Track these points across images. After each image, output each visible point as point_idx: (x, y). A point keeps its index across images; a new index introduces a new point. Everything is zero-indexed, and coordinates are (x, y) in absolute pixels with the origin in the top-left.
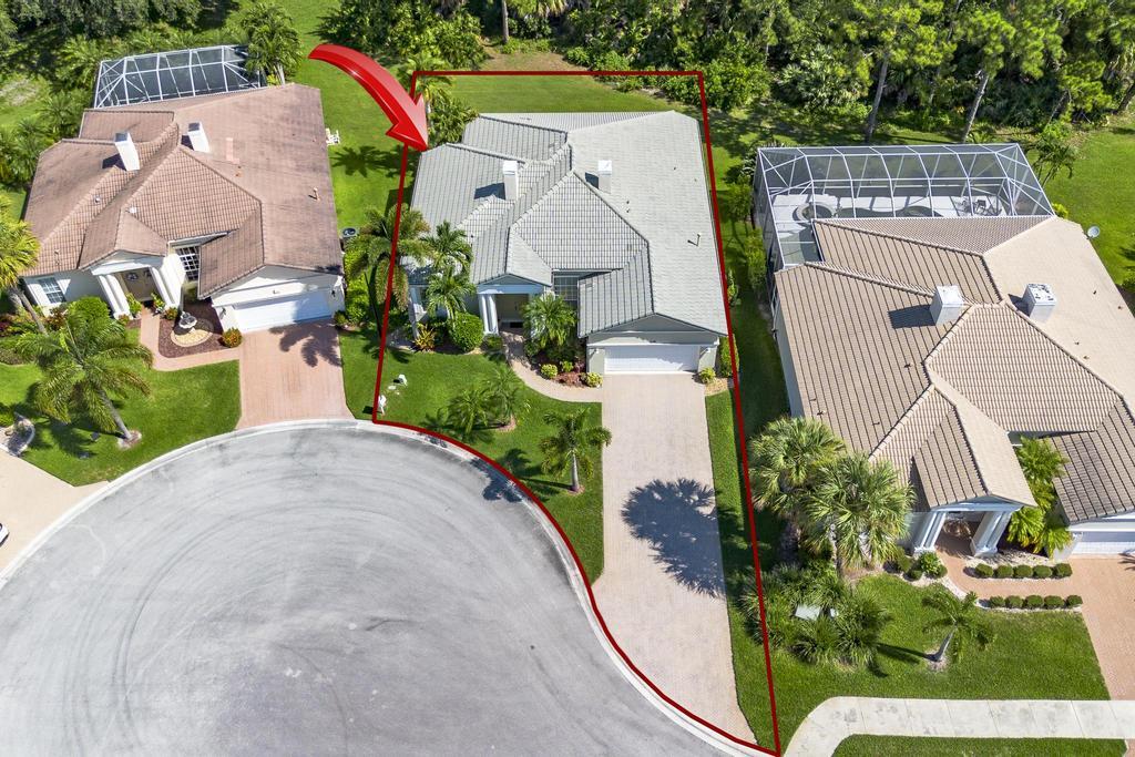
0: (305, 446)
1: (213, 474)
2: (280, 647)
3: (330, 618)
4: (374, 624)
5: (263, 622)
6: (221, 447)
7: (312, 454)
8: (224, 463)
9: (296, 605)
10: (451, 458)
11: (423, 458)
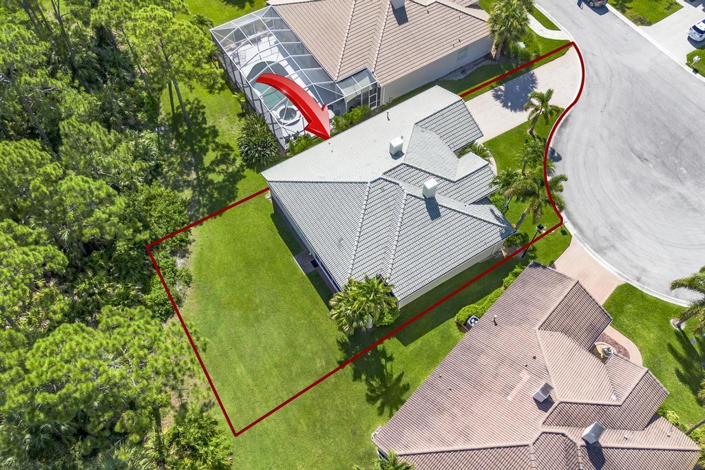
0: (604, 244)
1: (652, 270)
2: (681, 181)
3: (656, 175)
4: (643, 160)
5: (680, 194)
6: (639, 280)
7: (606, 239)
8: (644, 270)
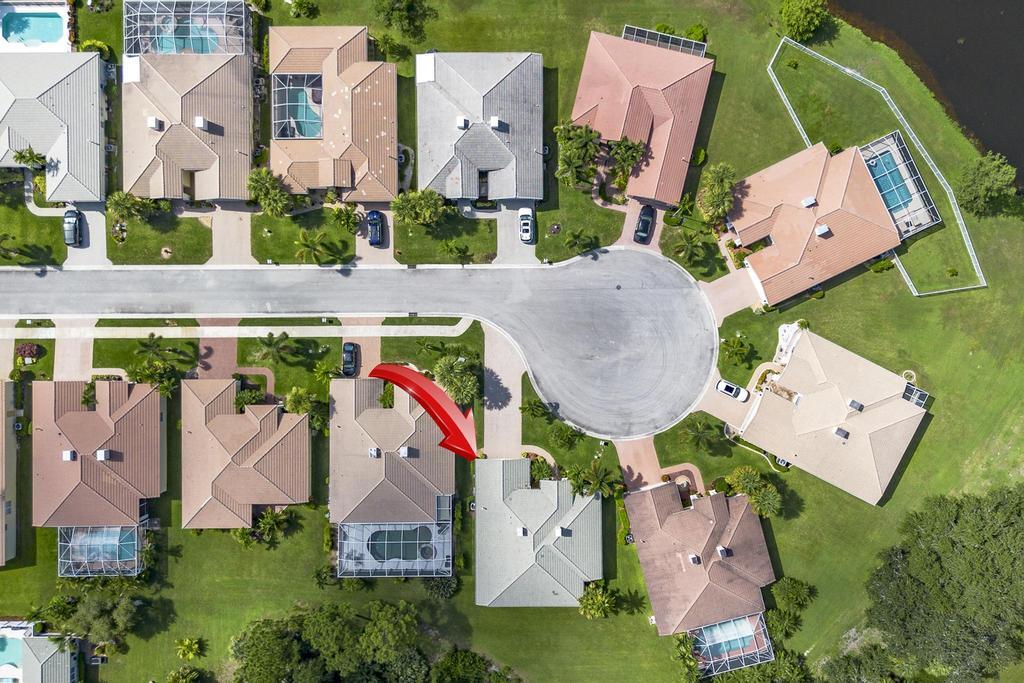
0: (626, 428)
1: (657, 415)
2: (618, 350)
3: (605, 360)
4: (591, 358)
5: (625, 358)
6: (657, 428)
7: (624, 424)
8: (653, 420)
9: (616, 364)
10: (574, 422)
11: (584, 422)
